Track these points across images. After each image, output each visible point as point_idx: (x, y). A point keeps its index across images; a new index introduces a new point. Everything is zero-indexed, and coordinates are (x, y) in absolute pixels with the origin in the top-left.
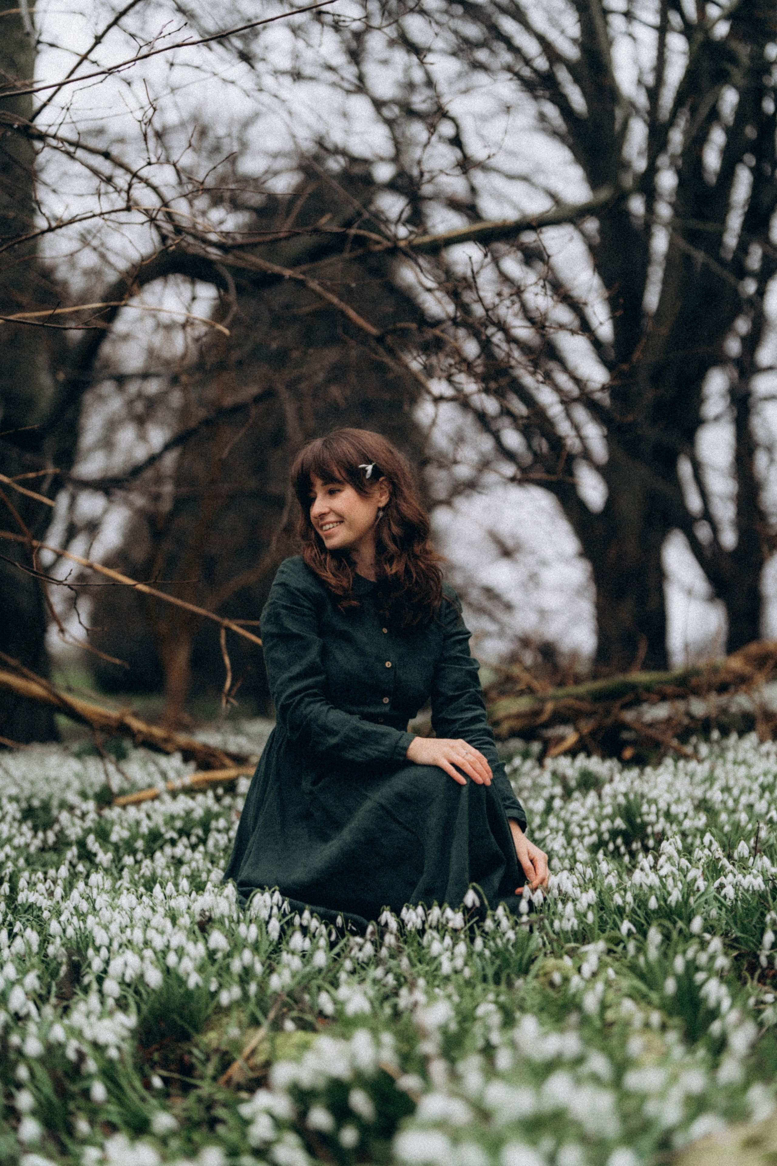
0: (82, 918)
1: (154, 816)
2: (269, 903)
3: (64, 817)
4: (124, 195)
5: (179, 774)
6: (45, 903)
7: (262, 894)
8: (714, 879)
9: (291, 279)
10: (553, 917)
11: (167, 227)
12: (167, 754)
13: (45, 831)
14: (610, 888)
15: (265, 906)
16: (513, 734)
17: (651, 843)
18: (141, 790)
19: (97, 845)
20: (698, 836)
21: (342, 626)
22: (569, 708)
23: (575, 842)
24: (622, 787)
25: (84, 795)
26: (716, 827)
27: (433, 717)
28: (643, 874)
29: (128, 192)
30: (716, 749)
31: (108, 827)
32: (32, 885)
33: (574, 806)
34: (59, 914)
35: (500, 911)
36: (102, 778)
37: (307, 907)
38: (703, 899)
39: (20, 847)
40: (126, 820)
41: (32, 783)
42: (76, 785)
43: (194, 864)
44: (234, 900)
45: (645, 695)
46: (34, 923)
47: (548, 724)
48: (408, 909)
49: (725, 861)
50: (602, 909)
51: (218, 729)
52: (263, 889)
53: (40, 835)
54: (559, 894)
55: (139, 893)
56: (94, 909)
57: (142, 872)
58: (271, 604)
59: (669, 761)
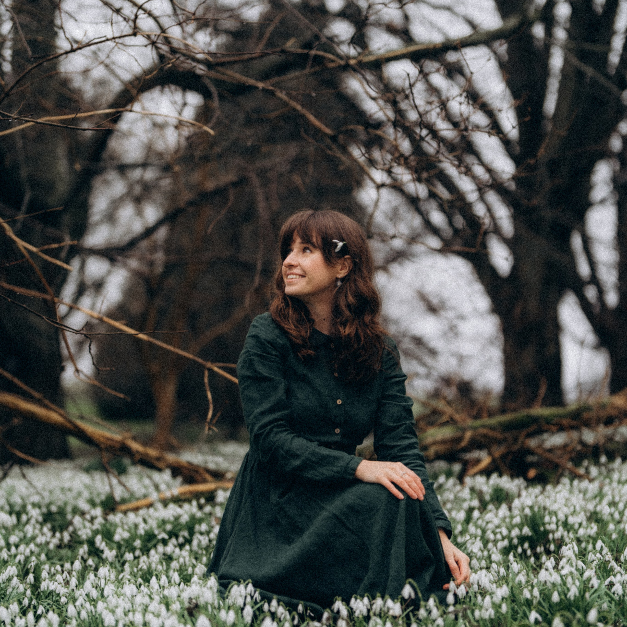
0: (93, 603)
1: (150, 521)
2: (243, 593)
3: (77, 520)
4: (131, 23)
5: (169, 486)
6: (63, 590)
7: (239, 586)
8: (605, 578)
9: (264, 89)
10: (474, 608)
11: (165, 48)
12: (160, 470)
13: (61, 532)
14: (520, 583)
15: (241, 596)
16: (438, 457)
17: (552, 547)
18: (138, 499)
19: (104, 544)
20: (591, 542)
21: (302, 370)
22: (485, 436)
23: (490, 545)
24: (529, 502)
25: (92, 503)
26: (605, 535)
27: (375, 443)
28: (547, 573)
29: (135, 21)
30: (603, 469)
31: (112, 529)
32: (52, 576)
33: (489, 516)
34: (74, 600)
35: (431, 602)
36: (107, 488)
37: (275, 596)
38: (596, 595)
39: (41, 544)
40: (127, 524)
41: (51, 492)
42: (86, 495)
43: (181, 560)
44: (216, 590)
45: (546, 427)
46: (54, 607)
47: (468, 449)
48: (356, 599)
49: (613, 563)
50: (513, 601)
51: (200, 451)
52: (239, 582)
53: (58, 535)
54: (479, 589)
55: (138, 583)
56: (102, 596)
57: (140, 566)
58: (246, 352)
59: (565, 481)
